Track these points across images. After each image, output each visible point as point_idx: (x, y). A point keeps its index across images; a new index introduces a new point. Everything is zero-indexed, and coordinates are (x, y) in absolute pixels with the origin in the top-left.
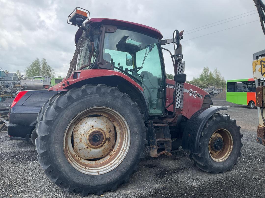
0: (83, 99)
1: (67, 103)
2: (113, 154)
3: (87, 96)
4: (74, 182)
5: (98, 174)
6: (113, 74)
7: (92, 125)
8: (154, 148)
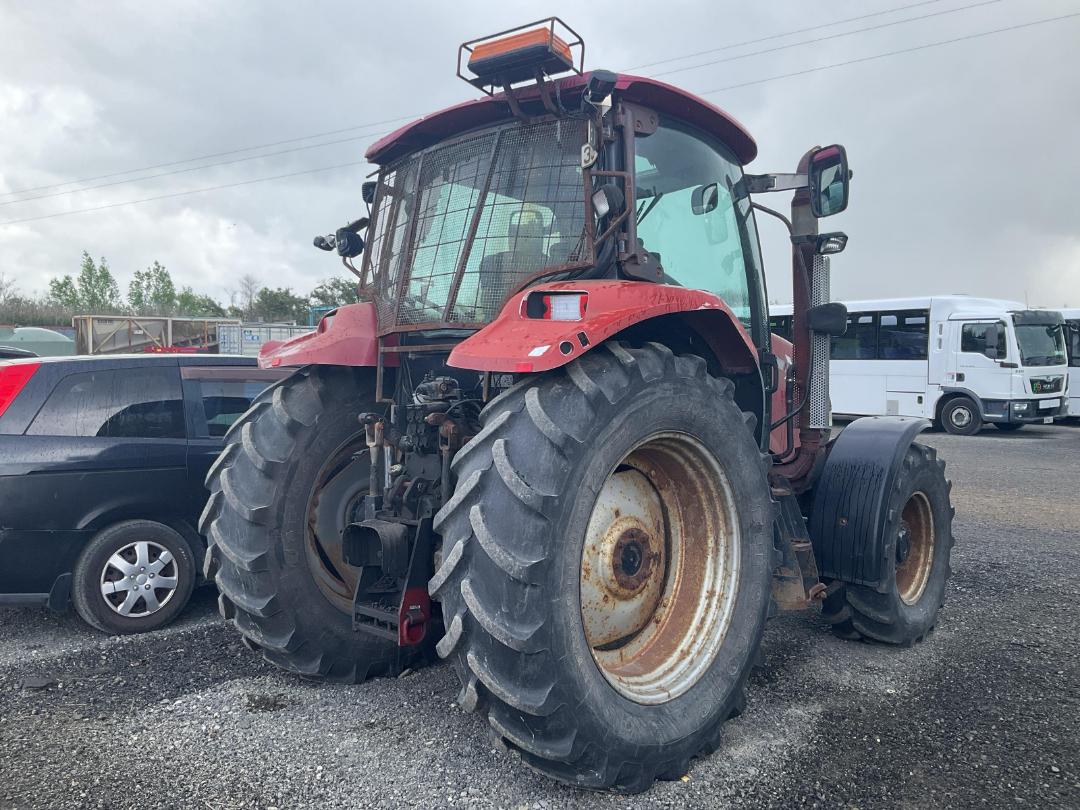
0: (633, 403)
1: (593, 421)
2: (664, 617)
3: (644, 391)
4: (620, 741)
5: (669, 696)
6: (707, 304)
7: (615, 507)
8: (783, 577)
